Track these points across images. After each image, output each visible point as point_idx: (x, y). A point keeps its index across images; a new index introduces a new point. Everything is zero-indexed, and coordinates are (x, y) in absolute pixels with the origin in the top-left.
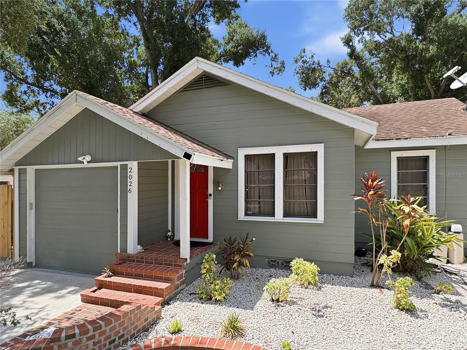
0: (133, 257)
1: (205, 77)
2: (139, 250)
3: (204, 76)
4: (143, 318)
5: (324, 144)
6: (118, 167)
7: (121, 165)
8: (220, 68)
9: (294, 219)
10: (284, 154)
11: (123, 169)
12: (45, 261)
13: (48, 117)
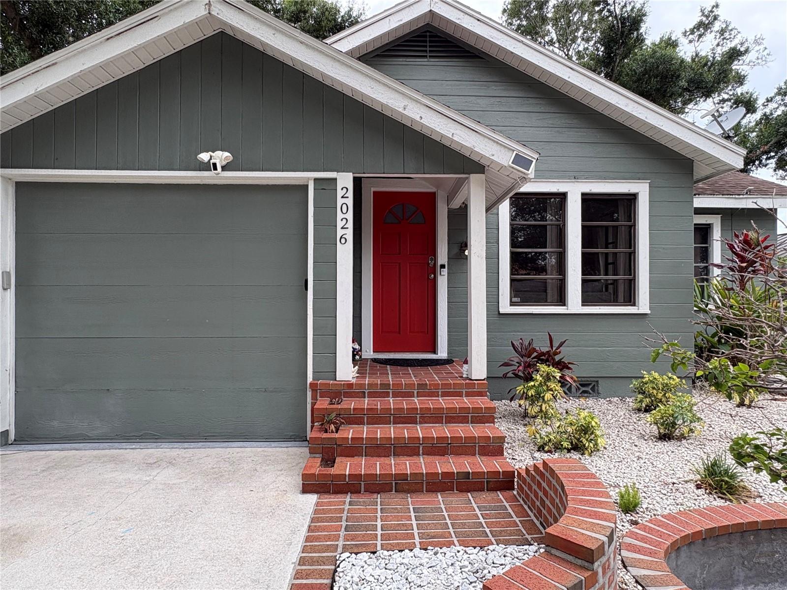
1: (430, 36)
3: (428, 34)
5: (649, 181)
6: (307, 186)
7: (316, 180)
8: (478, 20)
9: (600, 309)
10: (583, 194)
11: (322, 189)
12: (55, 423)
13: (108, 39)
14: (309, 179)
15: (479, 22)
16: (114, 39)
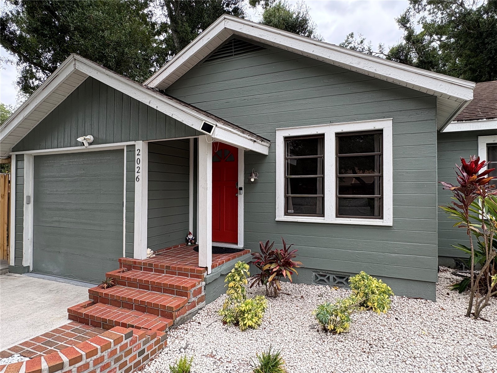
0: (140, 263)
1: (234, 42)
2: (149, 255)
4: (136, 350)
5: (392, 119)
6: (124, 149)
7: (127, 146)
8: (252, 26)
9: (350, 220)
10: (337, 134)
11: (130, 151)
12: (43, 265)
13: (43, 89)
14: (124, 146)
15: (253, 28)
16: (45, 89)
